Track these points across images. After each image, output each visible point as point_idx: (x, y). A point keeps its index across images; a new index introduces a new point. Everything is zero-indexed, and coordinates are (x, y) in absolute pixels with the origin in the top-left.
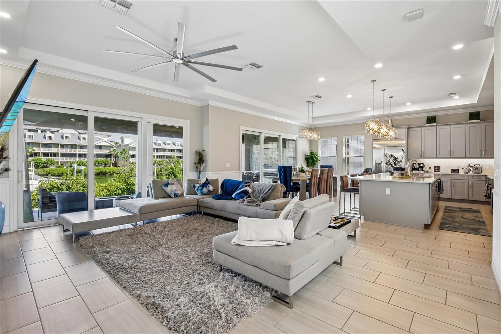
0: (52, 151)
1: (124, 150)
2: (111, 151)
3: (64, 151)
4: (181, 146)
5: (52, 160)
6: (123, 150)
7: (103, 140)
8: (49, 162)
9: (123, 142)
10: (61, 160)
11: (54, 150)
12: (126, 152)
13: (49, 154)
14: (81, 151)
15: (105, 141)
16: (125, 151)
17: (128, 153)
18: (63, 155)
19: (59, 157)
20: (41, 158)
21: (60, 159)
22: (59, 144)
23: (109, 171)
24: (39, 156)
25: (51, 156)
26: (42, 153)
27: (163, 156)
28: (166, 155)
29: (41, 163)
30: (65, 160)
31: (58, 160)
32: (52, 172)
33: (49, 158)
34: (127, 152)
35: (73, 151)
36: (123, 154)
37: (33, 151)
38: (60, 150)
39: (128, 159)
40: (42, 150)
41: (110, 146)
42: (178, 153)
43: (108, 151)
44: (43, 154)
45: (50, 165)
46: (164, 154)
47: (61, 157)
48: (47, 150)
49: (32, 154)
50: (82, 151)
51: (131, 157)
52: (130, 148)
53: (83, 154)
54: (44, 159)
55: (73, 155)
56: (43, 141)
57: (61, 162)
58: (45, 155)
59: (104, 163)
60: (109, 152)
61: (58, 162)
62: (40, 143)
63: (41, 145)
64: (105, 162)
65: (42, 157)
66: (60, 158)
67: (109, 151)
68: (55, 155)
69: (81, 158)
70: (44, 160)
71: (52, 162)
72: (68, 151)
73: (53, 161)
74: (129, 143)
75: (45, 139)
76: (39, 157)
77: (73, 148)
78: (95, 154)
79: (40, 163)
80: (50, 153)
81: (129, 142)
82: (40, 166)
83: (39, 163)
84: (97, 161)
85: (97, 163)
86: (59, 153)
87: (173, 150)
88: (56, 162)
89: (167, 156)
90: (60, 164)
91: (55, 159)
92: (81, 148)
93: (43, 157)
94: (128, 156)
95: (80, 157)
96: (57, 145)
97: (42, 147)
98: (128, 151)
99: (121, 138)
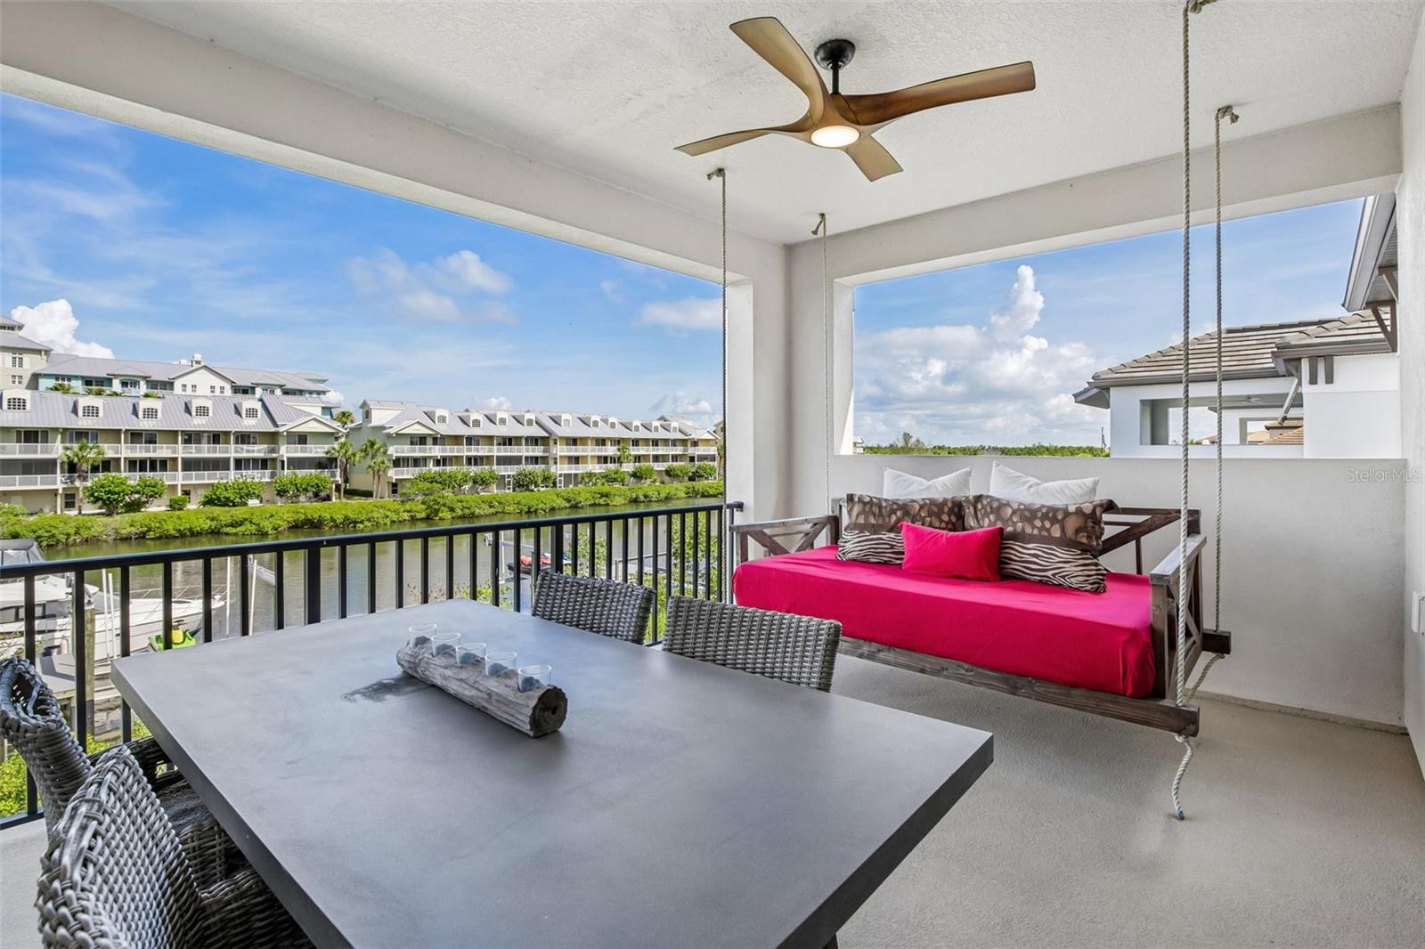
0: (154, 451)
1: (373, 444)
2: (334, 449)
3: (194, 451)
4: (538, 427)
5: (157, 484)
6: (369, 444)
7: (310, 414)
8: (147, 490)
9: (367, 418)
10: (183, 480)
11: (162, 451)
12: (379, 449)
13: (146, 461)
14: (242, 449)
15: (315, 419)
16: (375, 447)
17: (385, 453)
18: (190, 465)
19: (177, 470)
20: (124, 475)
21: (179, 478)
22: (176, 432)
23: (331, 518)
24: (119, 470)
25: (153, 469)
26: (125, 458)
27: (487, 457)
28: (495, 454)
29: (123, 491)
30: (195, 478)
31: (175, 480)
32: (158, 525)
33: (149, 474)
34: (382, 450)
35: (217, 452)
36: (370, 456)
37: (101, 456)
38: (181, 451)
39: (384, 471)
40: (126, 451)
41: (332, 434)
42: (530, 447)
43: (326, 450)
44: (130, 461)
45: (151, 496)
46: (490, 451)
47: (184, 469)
48: (140, 452)
49: (96, 464)
50: (248, 451)
51: (392, 465)
52: (389, 436)
53: (247, 460)
54: (134, 479)
55: (219, 464)
56: (129, 425)
57: (182, 485)
58: (135, 465)
59: (312, 486)
60: (327, 453)
61: (174, 487)
62: (120, 431)
63: (123, 436)
64: (317, 485)
65: (125, 471)
66: (180, 473)
67: (327, 447)
68: (163, 464)
69: (244, 472)
70: (131, 482)
71: (156, 490)
72: (205, 451)
73: (159, 486)
74: (389, 422)
75: (137, 416)
76: (118, 474)
77: (219, 443)
78: (285, 459)
79: (119, 493)
80: (150, 458)
81: (389, 419)
82: (121, 501)
83: (116, 494)
84: (291, 483)
85: (293, 488)
86: (177, 458)
87: (516, 438)
88: (169, 485)
89: (497, 457)
90: (180, 494)
91: (166, 478)
92: (243, 443)
93: (130, 471)
94: (383, 463)
95: (241, 469)
96: (171, 435)
97: (125, 443)
98: (385, 445)
99: (362, 407)
